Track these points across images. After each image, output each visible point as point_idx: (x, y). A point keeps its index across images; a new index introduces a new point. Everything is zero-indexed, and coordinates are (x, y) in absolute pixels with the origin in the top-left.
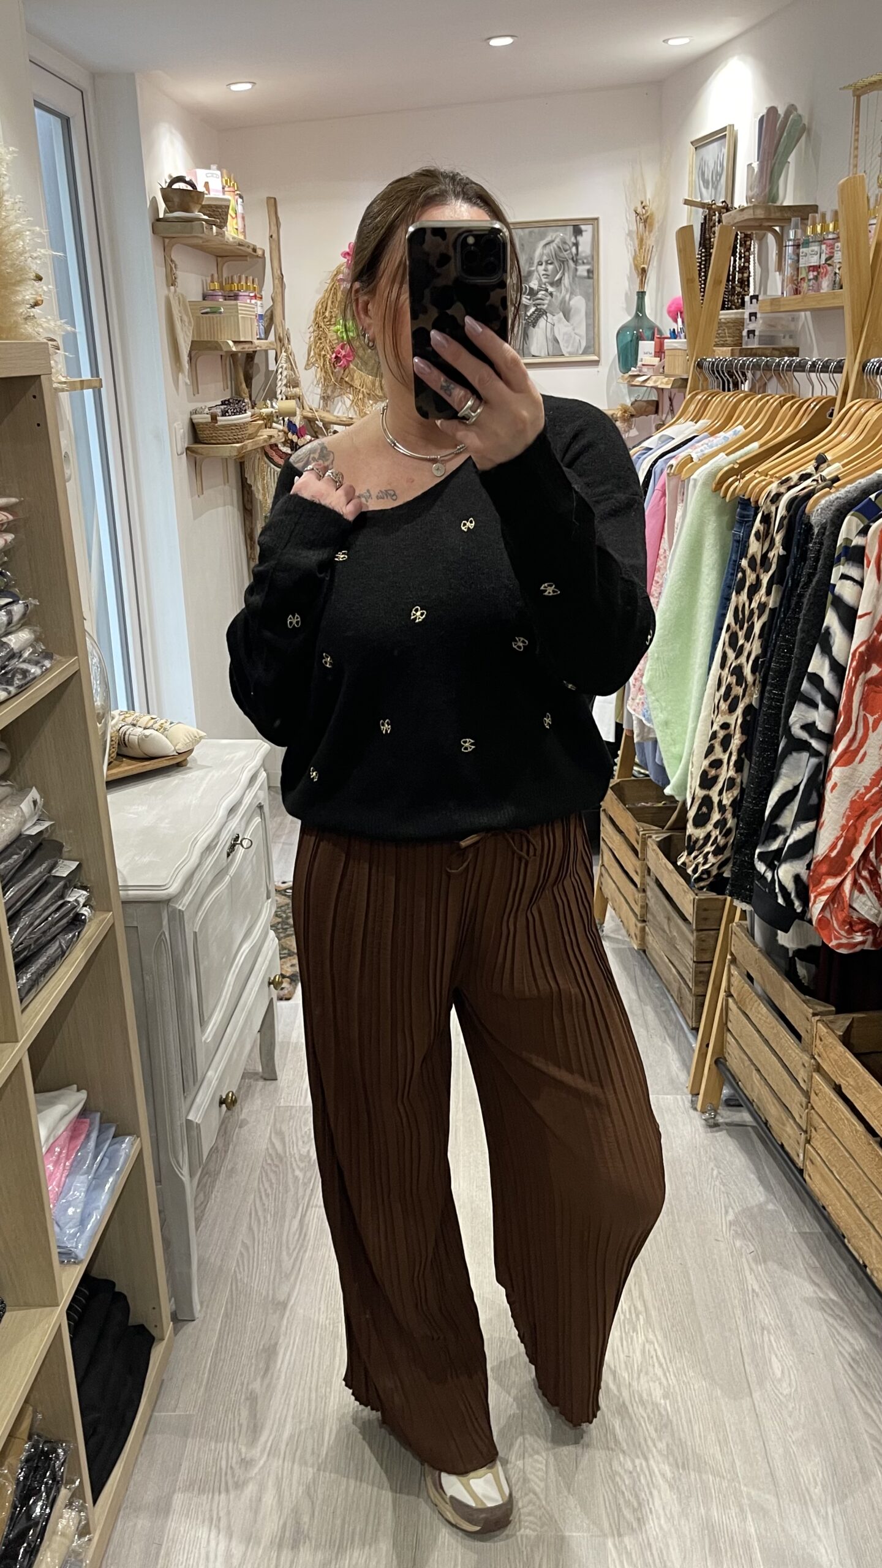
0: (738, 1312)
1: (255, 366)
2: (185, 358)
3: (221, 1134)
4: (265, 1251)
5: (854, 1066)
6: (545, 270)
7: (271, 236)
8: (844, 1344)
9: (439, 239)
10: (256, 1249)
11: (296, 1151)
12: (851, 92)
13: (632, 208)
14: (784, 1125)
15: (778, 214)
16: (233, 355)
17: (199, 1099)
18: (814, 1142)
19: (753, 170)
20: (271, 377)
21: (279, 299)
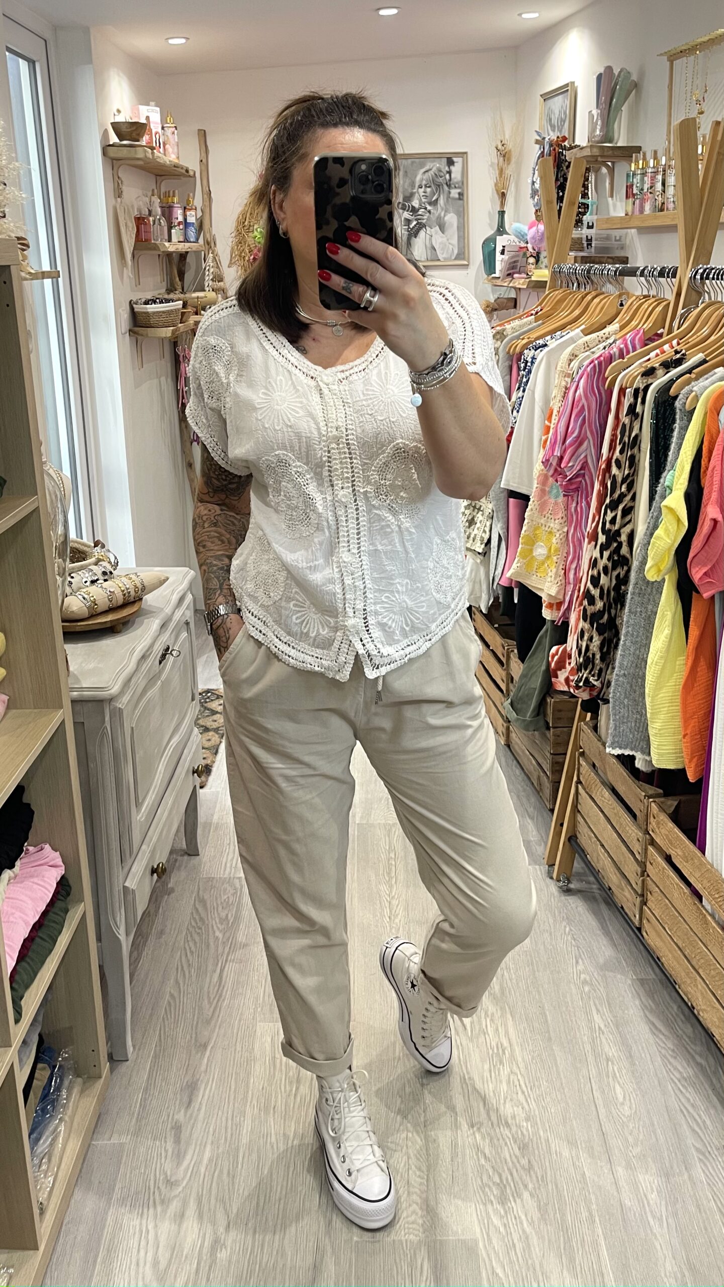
0: (588, 1047)
1: (187, 264)
2: (129, 255)
3: (153, 899)
4: (189, 1002)
5: (681, 839)
6: (424, 192)
7: (201, 160)
8: (675, 1073)
9: (338, 166)
10: (182, 1000)
11: (216, 915)
12: (666, 57)
13: (495, 145)
14: (623, 890)
15: (610, 153)
16: (169, 255)
17: (133, 869)
18: (649, 904)
19: (593, 116)
20: (200, 273)
21: (207, 211)
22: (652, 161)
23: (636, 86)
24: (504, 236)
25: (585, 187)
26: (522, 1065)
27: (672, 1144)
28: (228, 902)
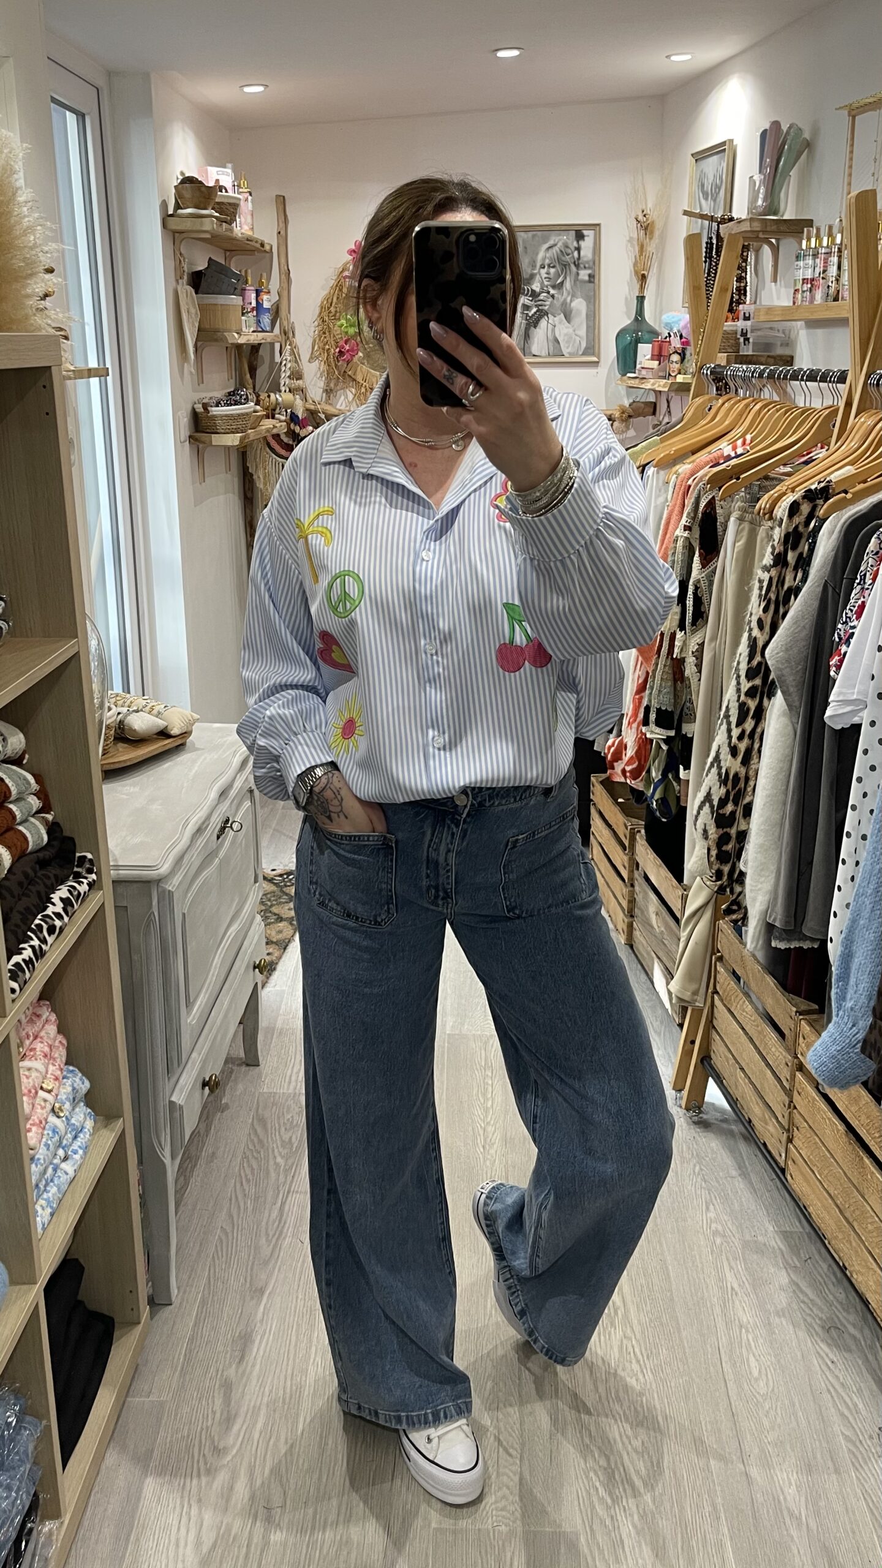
0: (717, 1310)
1: (259, 358)
2: (191, 348)
3: (205, 1116)
4: (244, 1238)
6: (547, 273)
7: (279, 233)
9: (444, 236)
10: (235, 1235)
11: (278, 1137)
12: (846, 112)
13: (633, 216)
14: (766, 1123)
15: (774, 228)
16: (239, 347)
17: (182, 1080)
18: (796, 1141)
19: (755, 183)
20: (275, 369)
21: (285, 293)
22: (825, 239)
23: (808, 145)
25: (743, 269)
26: (637, 1328)
28: (292, 1122)
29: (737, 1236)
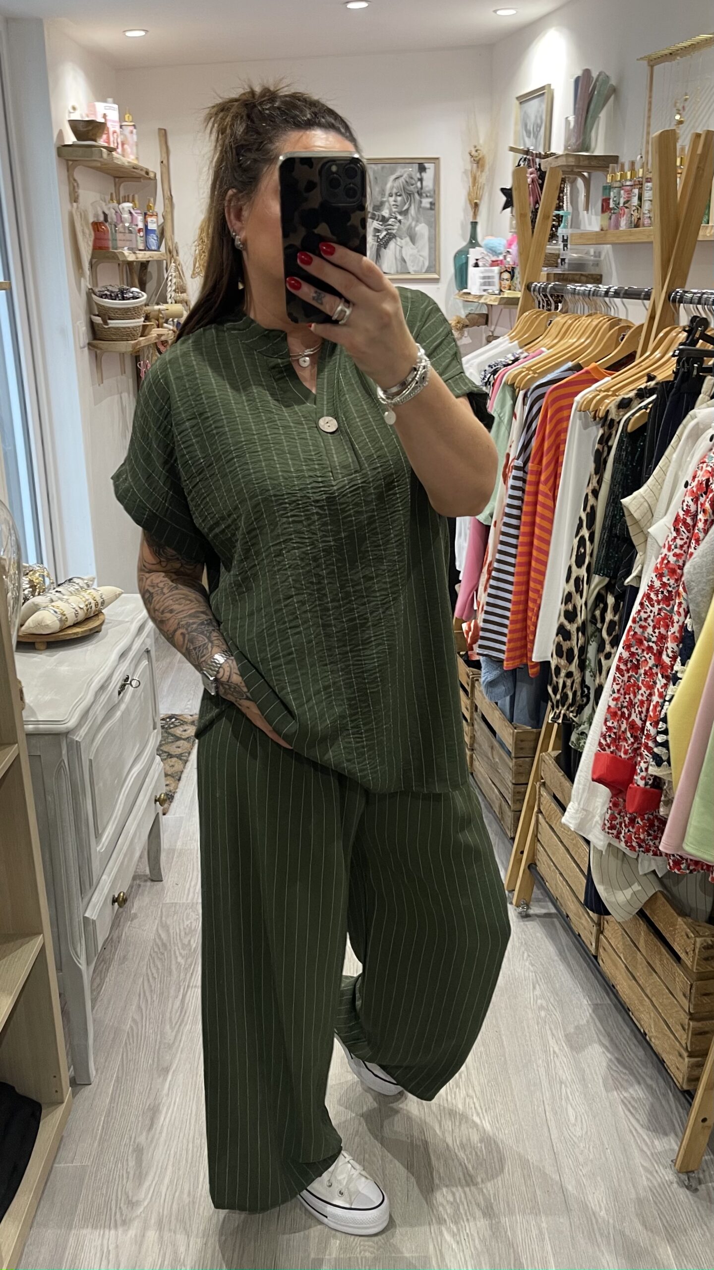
0: (542, 1071)
1: (148, 275)
2: (86, 265)
3: (114, 927)
4: (151, 1026)
6: (395, 201)
7: (162, 162)
8: (625, 1094)
9: (306, 167)
10: (143, 1024)
11: (178, 941)
12: (646, 62)
13: (468, 151)
14: (580, 918)
16: (130, 264)
17: (94, 899)
18: (606, 933)
19: (570, 123)
20: (162, 283)
21: (169, 217)
22: (629, 174)
23: (614, 91)
24: (477, 248)
25: (560, 199)
26: (477, 1088)
27: (621, 1163)
28: (191, 928)
29: (558, 1009)
